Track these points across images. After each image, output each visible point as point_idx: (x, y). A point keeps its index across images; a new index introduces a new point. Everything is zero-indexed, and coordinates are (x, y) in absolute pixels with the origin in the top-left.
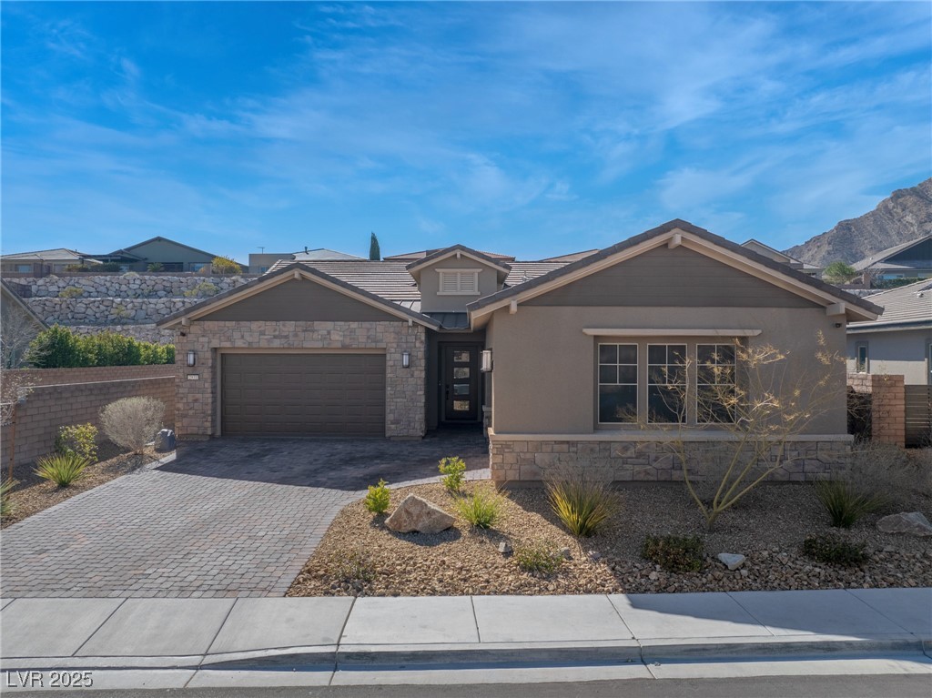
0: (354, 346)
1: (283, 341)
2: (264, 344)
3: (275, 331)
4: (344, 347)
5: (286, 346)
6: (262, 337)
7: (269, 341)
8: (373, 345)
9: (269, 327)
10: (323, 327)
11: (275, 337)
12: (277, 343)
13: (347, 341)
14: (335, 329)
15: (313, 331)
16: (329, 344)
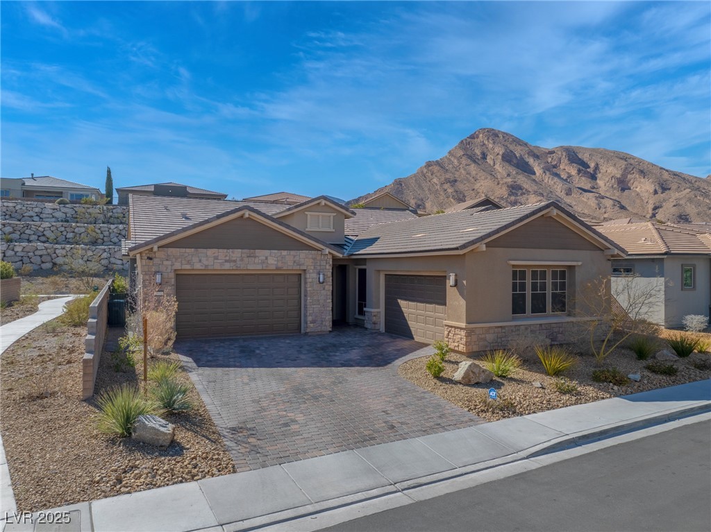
0: (284, 268)
1: (232, 264)
2: (217, 267)
3: (226, 256)
4: (277, 269)
5: (234, 268)
6: (216, 261)
7: (221, 264)
8: (298, 267)
9: (221, 253)
10: (262, 254)
11: (226, 261)
12: (227, 266)
13: (280, 265)
14: (270, 255)
15: (255, 257)
16: (267, 266)
